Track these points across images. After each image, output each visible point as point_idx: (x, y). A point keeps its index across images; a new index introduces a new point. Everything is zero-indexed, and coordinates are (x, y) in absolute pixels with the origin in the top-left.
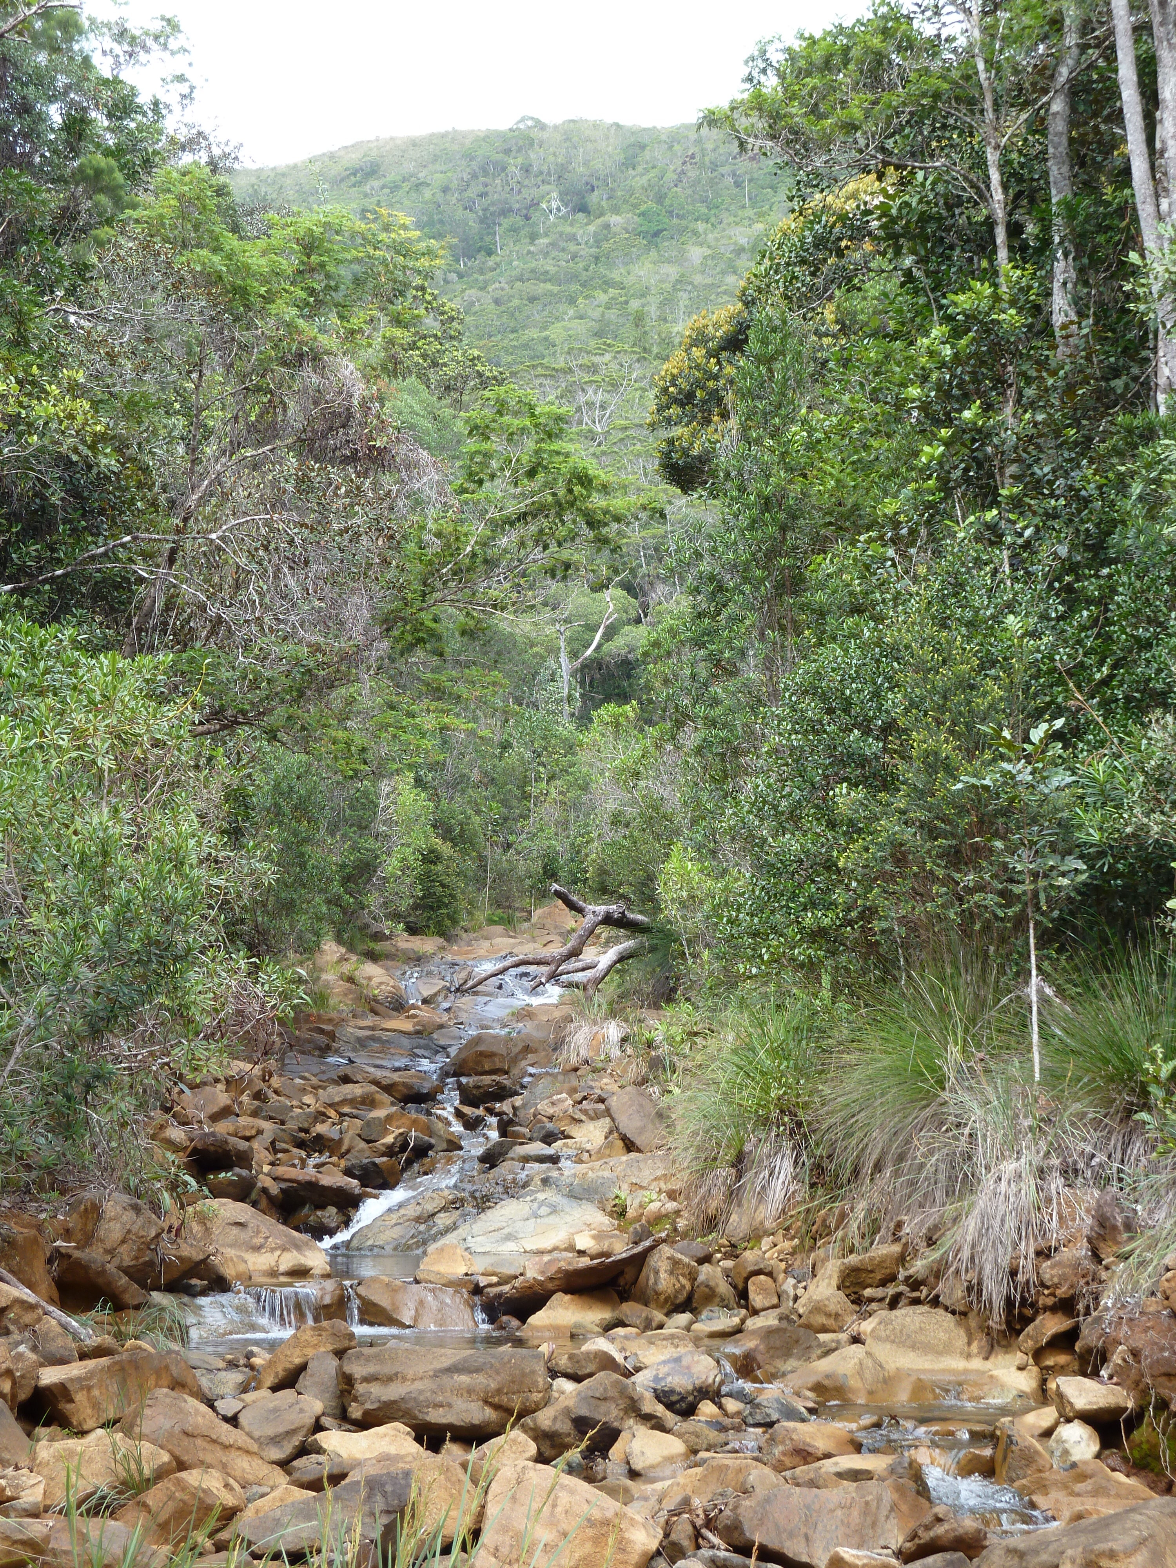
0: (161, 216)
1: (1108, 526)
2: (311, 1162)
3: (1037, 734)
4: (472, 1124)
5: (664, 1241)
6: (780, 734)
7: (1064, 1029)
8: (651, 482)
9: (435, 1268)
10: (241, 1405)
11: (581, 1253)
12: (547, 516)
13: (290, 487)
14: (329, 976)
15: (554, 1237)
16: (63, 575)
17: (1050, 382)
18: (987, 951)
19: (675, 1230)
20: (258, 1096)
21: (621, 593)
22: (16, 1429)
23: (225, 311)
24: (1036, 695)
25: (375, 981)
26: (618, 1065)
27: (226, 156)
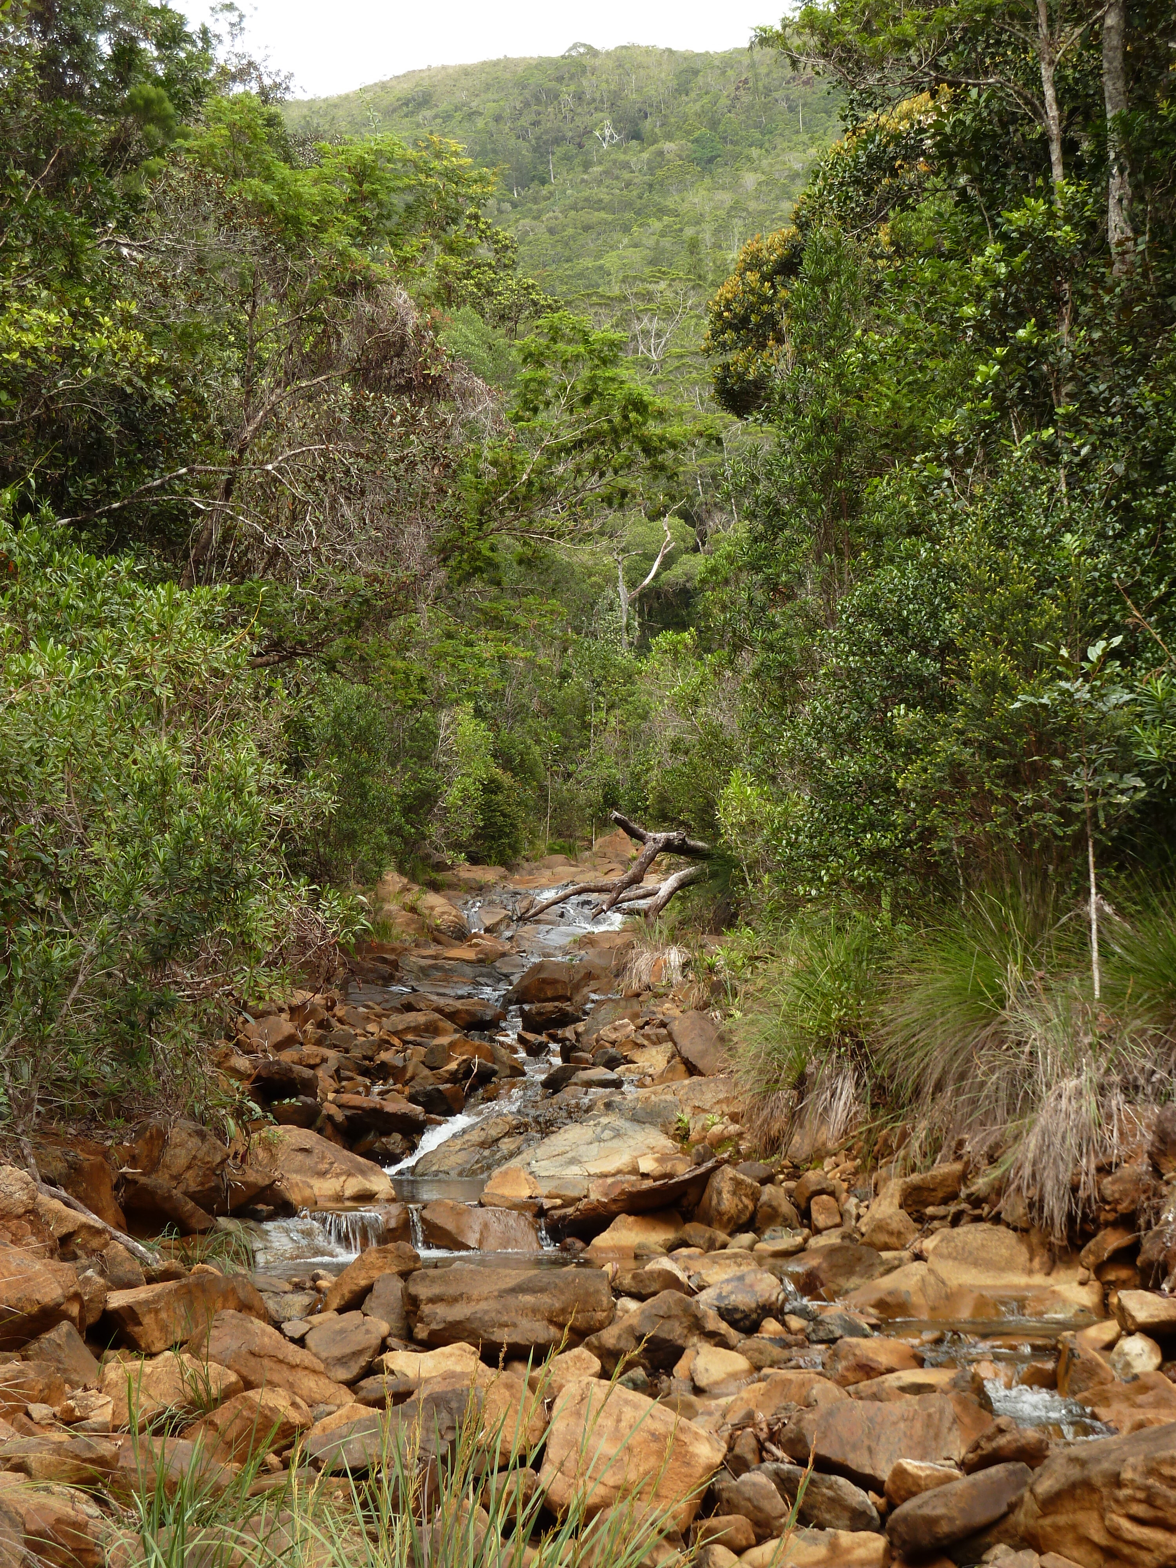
0: (212, 146)
1: (1165, 444)
2: (376, 1089)
3: (1095, 652)
4: (535, 1051)
5: (726, 1161)
6: (837, 656)
7: (1123, 946)
8: (707, 410)
9: (499, 1192)
10: (307, 1327)
11: (645, 1176)
12: (603, 443)
13: (345, 417)
14: (392, 907)
15: (618, 1161)
16: (120, 508)
17: (1107, 299)
18: (1047, 870)
19: (738, 1152)
20: (322, 1024)
21: (678, 521)
22: (86, 1352)
23: (278, 241)
24: (1093, 614)
25: (438, 910)
26: (680, 990)
27: (277, 86)
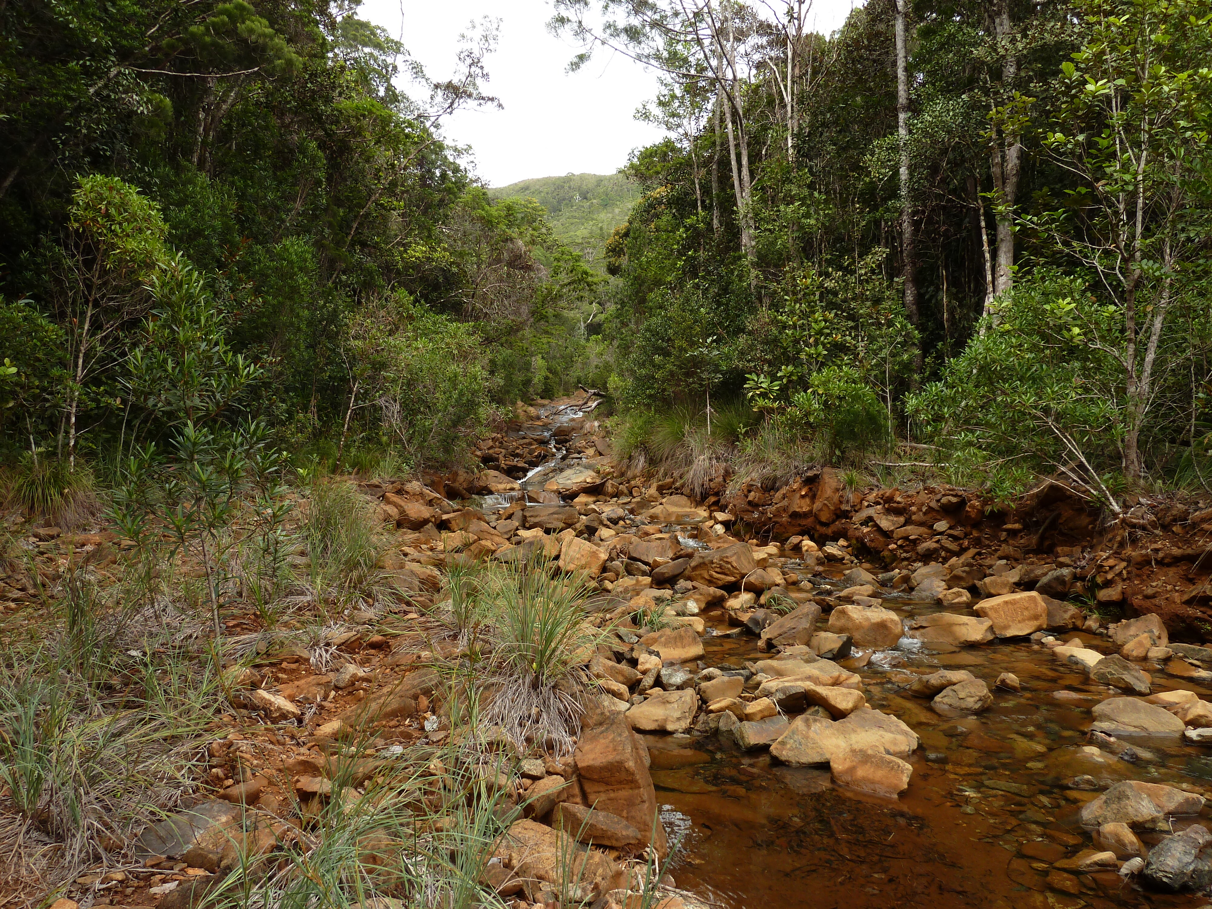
0: (468, 201)
1: (729, 283)
2: (515, 460)
3: (709, 340)
4: (558, 449)
5: (610, 479)
6: (640, 342)
7: (716, 420)
8: (605, 274)
9: (549, 487)
10: (497, 524)
11: (588, 483)
12: (576, 283)
13: (505, 276)
14: (519, 411)
15: (581, 479)
17: (713, 244)
18: (696, 400)
19: (613, 476)
20: (501, 443)
21: (597, 305)
22: (436, 531)
23: (486, 227)
24: (709, 330)
25: (532, 411)
26: (598, 433)
27: (486, 184)
